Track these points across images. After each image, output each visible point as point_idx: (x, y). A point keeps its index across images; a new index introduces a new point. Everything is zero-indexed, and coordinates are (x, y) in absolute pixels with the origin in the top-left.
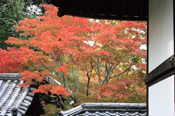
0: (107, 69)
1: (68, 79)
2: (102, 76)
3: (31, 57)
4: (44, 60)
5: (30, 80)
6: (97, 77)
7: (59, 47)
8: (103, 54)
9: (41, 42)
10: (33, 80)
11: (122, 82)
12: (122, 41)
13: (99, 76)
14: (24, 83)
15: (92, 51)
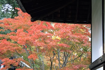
0: (65, 55)
1: (35, 63)
2: (61, 60)
3: (9, 48)
4: (19, 50)
5: (9, 65)
6: (57, 61)
7: (30, 41)
8: (62, 46)
9: (17, 37)
10: (11, 65)
11: (76, 66)
12: (76, 36)
13: (59, 61)
14: (4, 67)
15: (54, 44)
